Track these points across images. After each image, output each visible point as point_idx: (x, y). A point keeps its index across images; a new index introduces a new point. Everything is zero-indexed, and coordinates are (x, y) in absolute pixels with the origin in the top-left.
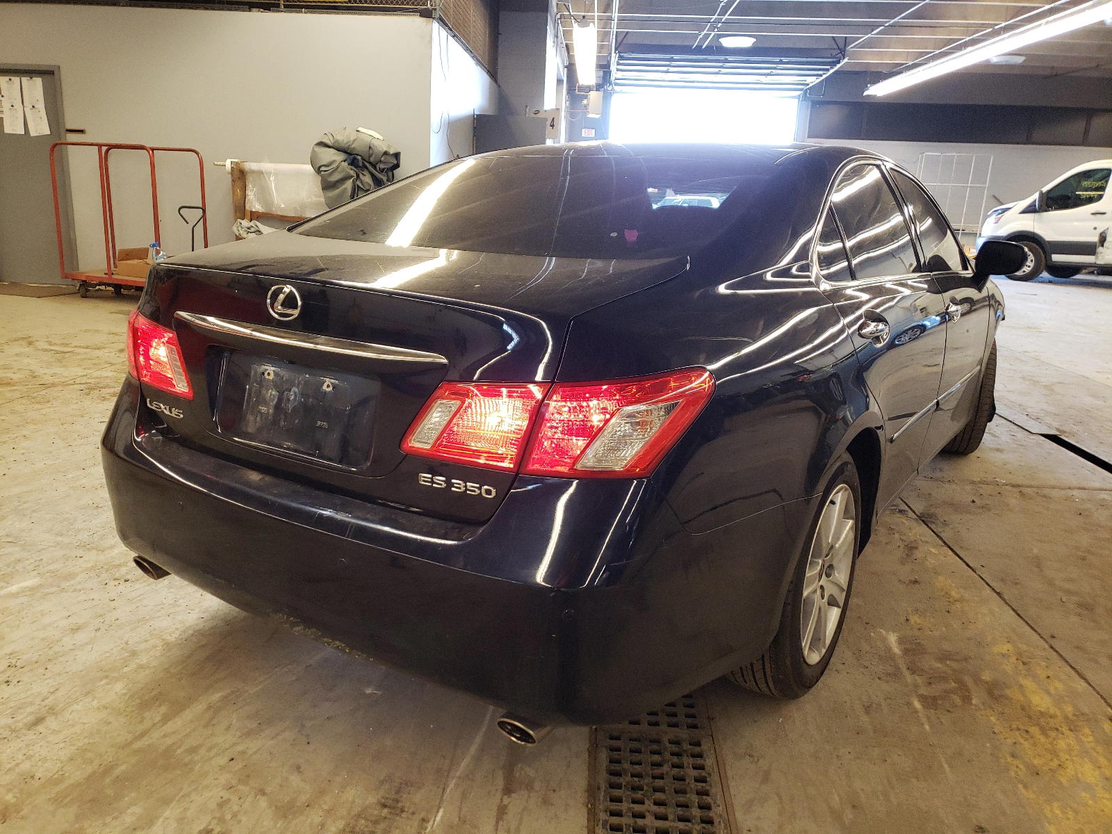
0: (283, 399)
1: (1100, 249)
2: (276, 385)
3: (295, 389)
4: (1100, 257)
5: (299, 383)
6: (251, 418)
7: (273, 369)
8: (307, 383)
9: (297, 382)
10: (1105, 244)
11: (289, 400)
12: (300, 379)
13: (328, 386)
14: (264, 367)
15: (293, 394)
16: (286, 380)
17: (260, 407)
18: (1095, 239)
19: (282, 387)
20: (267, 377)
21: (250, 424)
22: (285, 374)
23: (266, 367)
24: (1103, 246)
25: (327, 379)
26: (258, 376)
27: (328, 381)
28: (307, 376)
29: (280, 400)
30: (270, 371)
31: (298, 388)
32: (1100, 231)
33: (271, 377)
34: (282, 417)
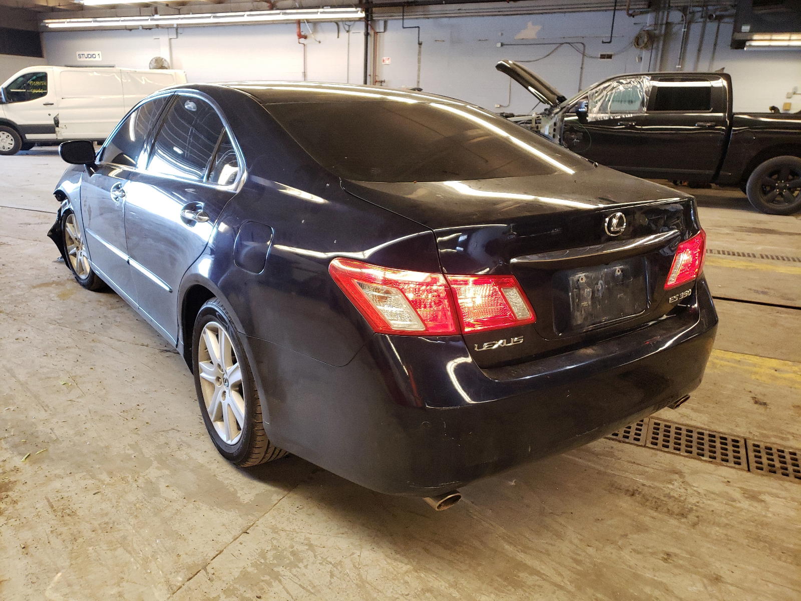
0: (595, 291)
1: (57, 129)
2: (589, 284)
3: (601, 282)
4: (59, 135)
5: (602, 276)
6: (577, 314)
7: (584, 274)
8: (606, 274)
9: (600, 276)
10: (59, 125)
11: (598, 290)
12: (602, 274)
13: (619, 271)
14: (577, 276)
15: (600, 285)
16: (594, 278)
17: (582, 304)
18: (52, 122)
19: (591, 283)
20: (581, 281)
21: (578, 318)
22: (592, 274)
23: (579, 275)
24: (58, 126)
25: (617, 267)
26: (576, 283)
27: (618, 268)
28: (606, 270)
29: (593, 292)
30: (581, 276)
31: (602, 280)
32: (53, 116)
33: (584, 281)
34: (597, 303)
